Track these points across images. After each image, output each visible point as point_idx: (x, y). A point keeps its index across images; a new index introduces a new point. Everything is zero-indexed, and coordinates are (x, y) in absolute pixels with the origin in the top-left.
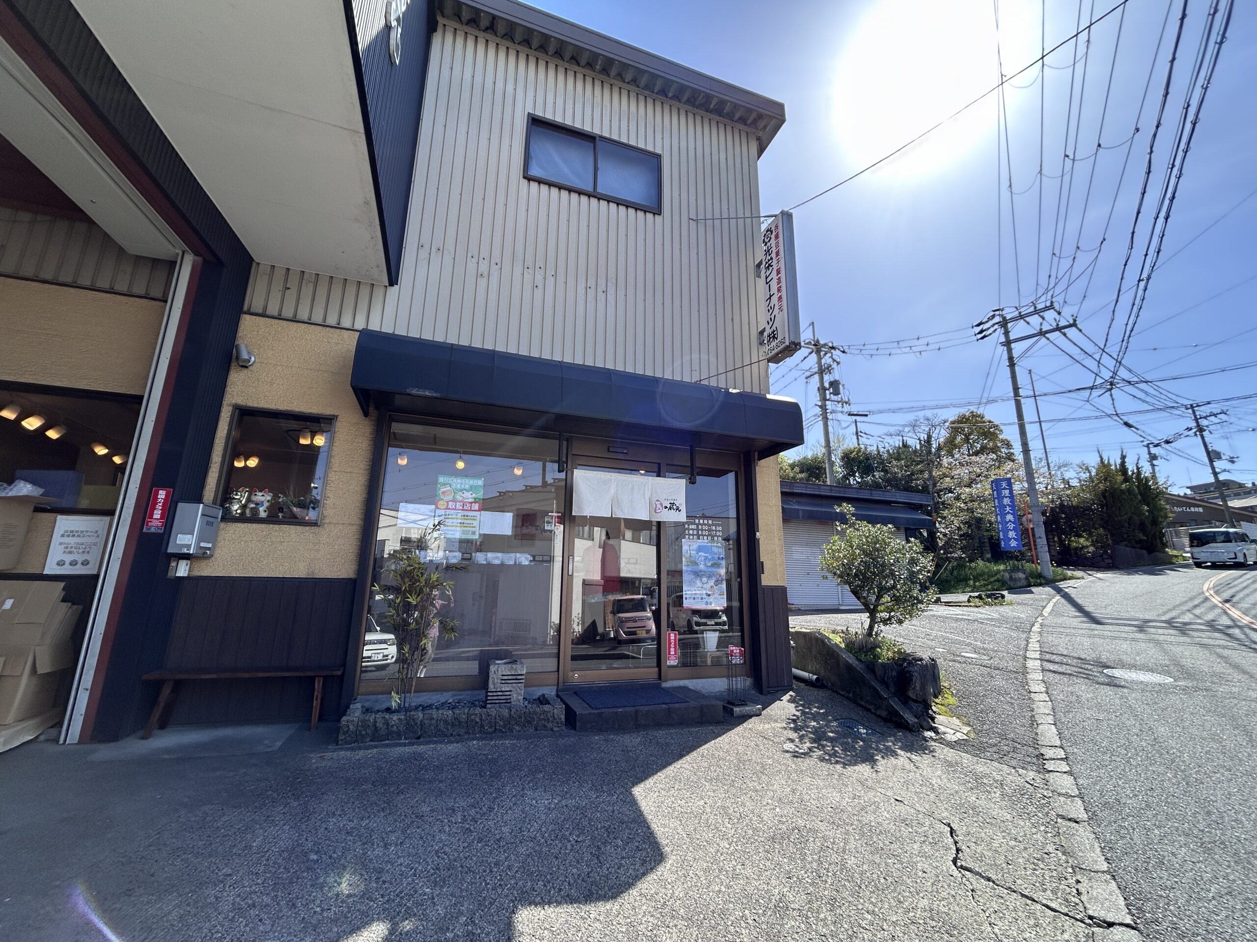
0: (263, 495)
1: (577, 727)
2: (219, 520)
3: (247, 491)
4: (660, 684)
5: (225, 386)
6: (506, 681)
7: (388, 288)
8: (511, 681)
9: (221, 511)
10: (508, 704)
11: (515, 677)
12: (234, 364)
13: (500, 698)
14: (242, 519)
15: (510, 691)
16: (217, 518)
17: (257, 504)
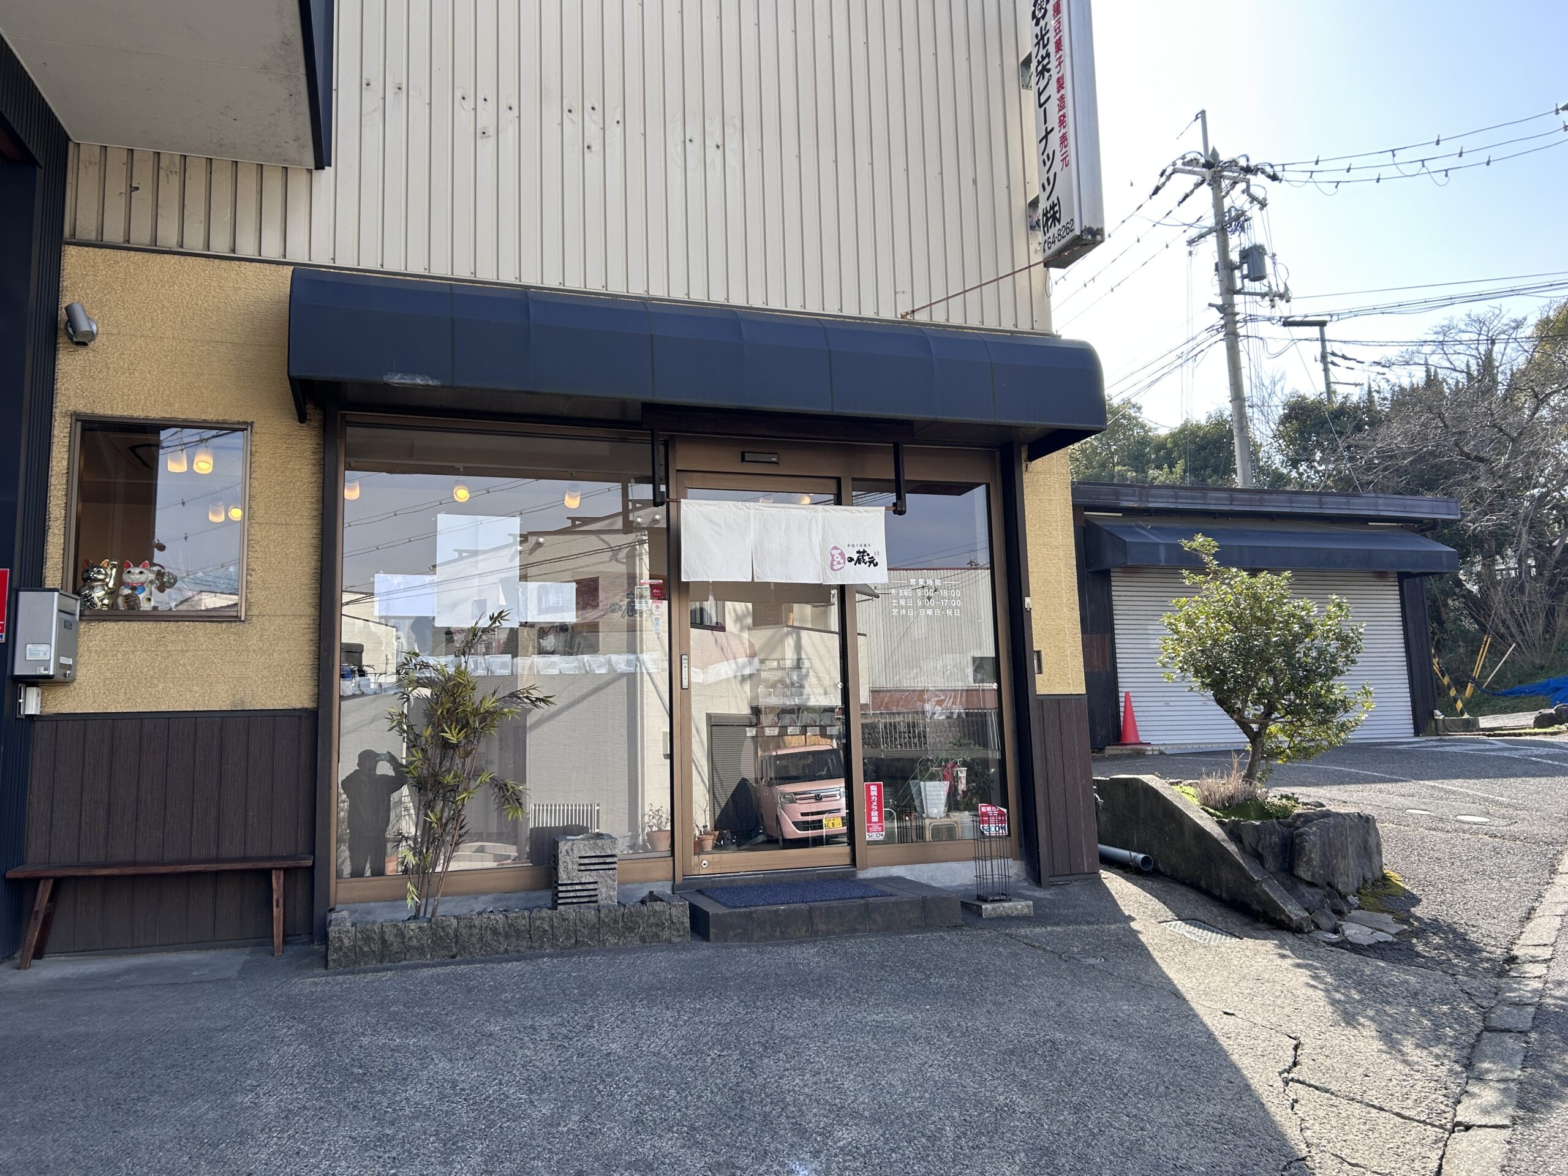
0: (141, 573)
1: (712, 936)
2: (77, 617)
3: (114, 566)
4: (854, 874)
5: (53, 381)
6: (588, 867)
7: (314, 172)
8: (596, 867)
9: (79, 602)
10: (592, 905)
11: (601, 860)
12: (62, 340)
13: (579, 894)
14: (112, 615)
15: (595, 883)
16: (73, 614)
17: (134, 588)
